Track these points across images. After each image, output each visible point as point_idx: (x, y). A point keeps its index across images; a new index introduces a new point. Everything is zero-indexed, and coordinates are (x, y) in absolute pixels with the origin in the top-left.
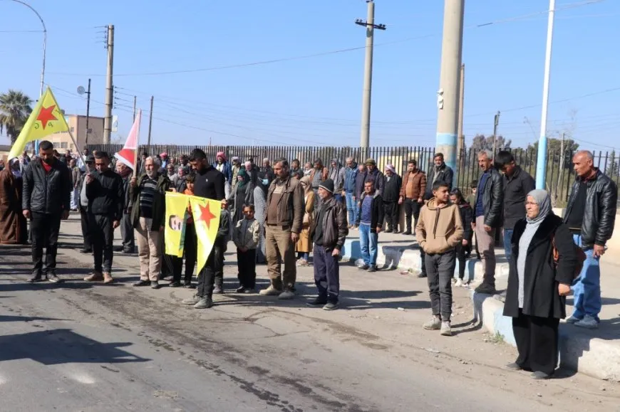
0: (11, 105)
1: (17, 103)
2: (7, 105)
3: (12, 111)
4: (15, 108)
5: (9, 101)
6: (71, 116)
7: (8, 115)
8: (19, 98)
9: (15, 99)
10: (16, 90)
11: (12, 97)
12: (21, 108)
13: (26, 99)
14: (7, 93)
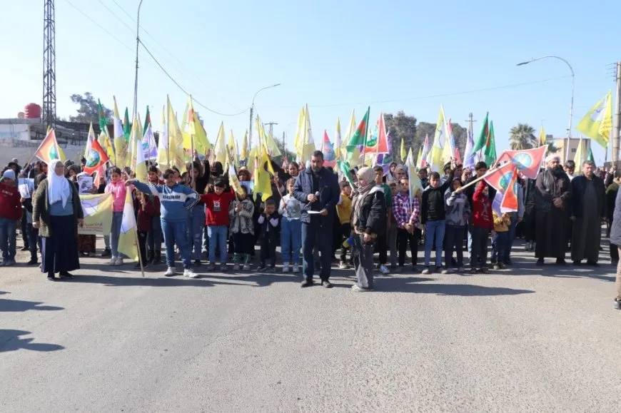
0: (520, 135)
1: (525, 133)
2: (517, 135)
3: (521, 139)
4: (523, 137)
5: (518, 132)
6: (559, 139)
7: (518, 142)
8: (526, 129)
9: (523, 130)
10: (523, 123)
11: (521, 128)
12: (527, 136)
13: (531, 129)
14: (518, 127)
